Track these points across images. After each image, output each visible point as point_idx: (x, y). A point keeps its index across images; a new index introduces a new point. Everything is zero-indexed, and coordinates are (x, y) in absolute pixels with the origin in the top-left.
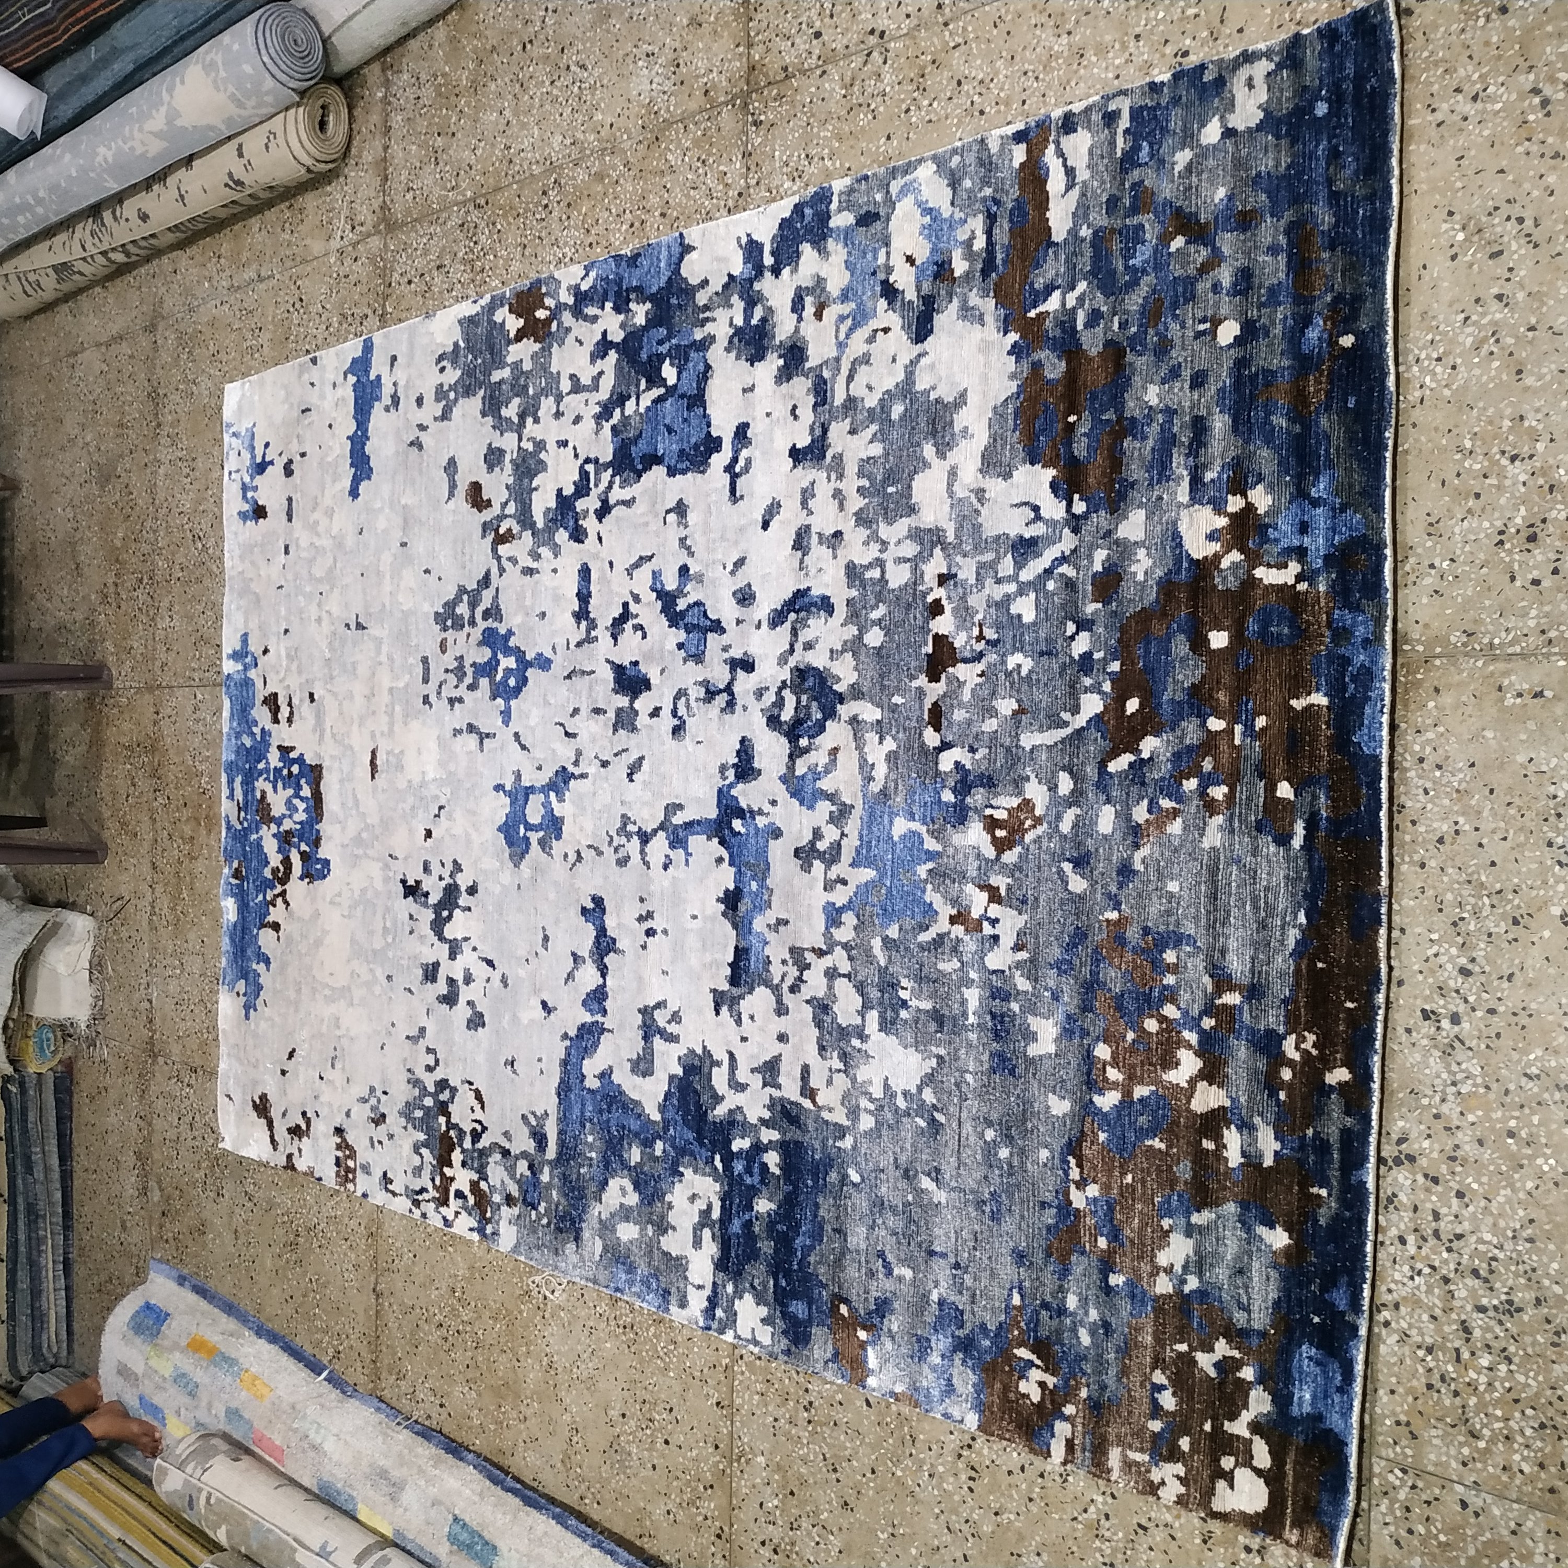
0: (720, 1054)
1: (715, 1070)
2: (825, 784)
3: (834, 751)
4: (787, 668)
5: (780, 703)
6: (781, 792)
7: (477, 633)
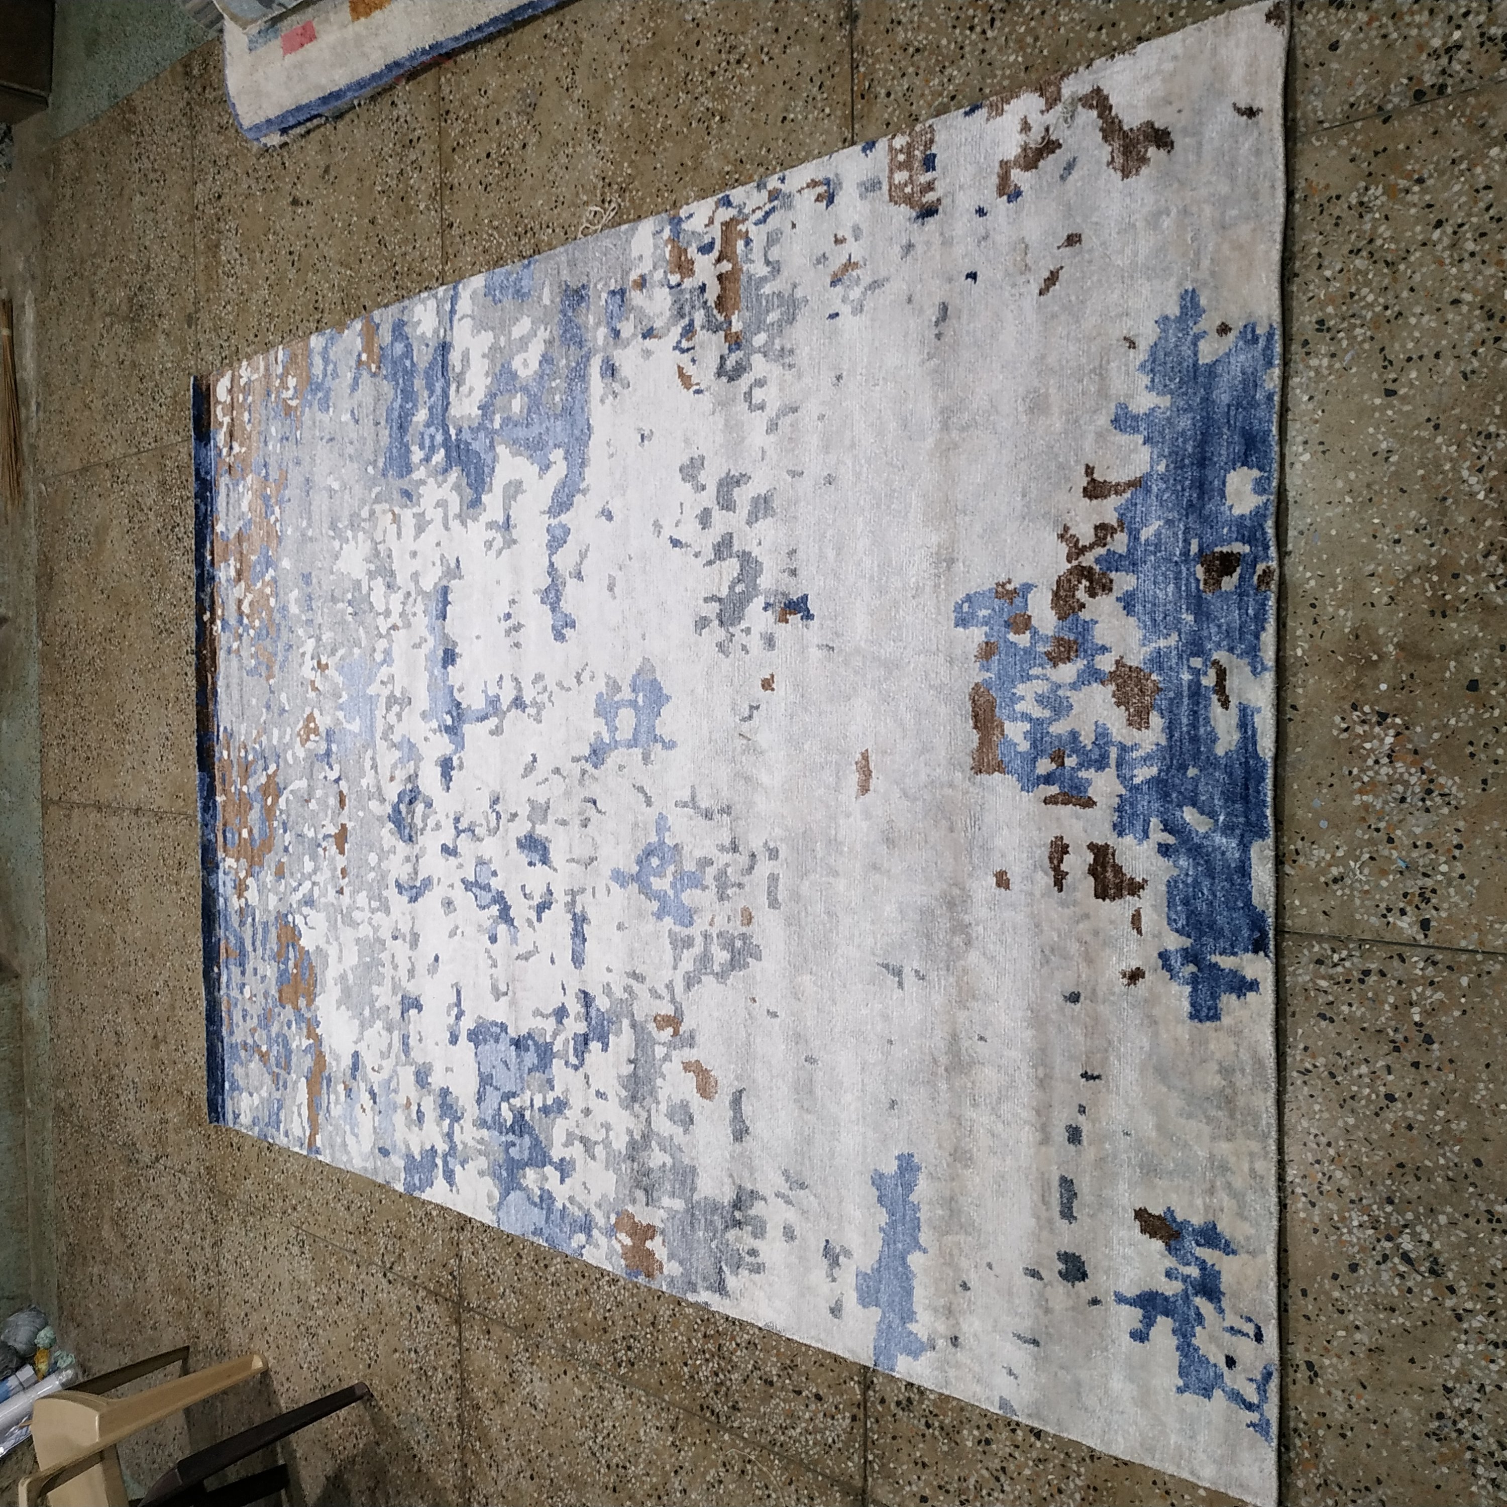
0: (455, 524)
1: (457, 511)
2: (397, 754)
3: (392, 779)
4: (420, 844)
5: (425, 818)
6: (422, 747)
7: (700, 924)
